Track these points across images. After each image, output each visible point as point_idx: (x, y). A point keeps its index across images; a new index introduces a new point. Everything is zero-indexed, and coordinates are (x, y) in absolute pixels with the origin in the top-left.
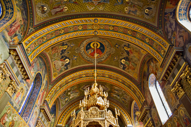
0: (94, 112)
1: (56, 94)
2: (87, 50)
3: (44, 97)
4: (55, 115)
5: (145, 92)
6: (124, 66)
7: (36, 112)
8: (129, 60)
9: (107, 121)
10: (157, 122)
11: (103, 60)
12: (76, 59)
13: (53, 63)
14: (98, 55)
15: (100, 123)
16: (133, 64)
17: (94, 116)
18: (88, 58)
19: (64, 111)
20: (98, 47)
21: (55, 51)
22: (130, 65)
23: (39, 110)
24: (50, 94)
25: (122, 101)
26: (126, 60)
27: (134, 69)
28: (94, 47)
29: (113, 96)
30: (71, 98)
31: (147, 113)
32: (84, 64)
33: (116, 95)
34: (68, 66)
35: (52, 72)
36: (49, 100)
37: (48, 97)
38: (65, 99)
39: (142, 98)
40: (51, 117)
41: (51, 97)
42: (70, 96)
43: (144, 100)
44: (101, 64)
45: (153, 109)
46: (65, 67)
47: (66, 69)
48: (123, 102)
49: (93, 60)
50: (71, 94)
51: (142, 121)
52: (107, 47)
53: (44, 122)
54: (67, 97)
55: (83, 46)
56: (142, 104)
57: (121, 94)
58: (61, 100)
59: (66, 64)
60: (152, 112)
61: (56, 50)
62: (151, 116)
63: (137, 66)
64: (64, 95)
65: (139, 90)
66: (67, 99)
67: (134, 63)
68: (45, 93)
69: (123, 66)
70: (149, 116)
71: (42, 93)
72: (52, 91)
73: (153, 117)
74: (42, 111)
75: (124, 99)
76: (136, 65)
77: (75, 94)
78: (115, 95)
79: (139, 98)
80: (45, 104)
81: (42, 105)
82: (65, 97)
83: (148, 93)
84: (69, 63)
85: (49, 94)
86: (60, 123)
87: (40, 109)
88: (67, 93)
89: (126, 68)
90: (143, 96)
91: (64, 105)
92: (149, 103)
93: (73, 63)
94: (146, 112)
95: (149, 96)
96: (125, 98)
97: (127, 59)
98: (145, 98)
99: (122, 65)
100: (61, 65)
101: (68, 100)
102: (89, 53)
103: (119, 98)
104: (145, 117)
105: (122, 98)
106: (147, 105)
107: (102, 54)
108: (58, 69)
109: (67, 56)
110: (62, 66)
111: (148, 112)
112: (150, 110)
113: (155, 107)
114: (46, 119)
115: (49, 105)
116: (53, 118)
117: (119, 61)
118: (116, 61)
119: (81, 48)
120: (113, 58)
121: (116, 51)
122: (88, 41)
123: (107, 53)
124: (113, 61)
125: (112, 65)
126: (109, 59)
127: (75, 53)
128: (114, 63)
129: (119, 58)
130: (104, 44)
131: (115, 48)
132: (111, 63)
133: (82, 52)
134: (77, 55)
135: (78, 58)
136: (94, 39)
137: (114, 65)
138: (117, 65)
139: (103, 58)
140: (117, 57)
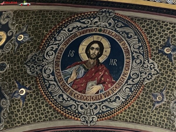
2: (64, 68)
11: (115, 105)
12: (23, 98)
14: (100, 87)
18: (65, 97)
20: (102, 59)
28: (89, 55)
32: (50, 119)
44: (110, 119)
49: (82, 108)
52: (133, 58)
55: (55, 51)
93: (12, 113)
102: (70, 81)
117: (171, 105)
118: (160, 107)
119: (48, 58)
120: (149, 97)
121: (160, 70)
122: (74, 31)
123: (129, 79)
124: (150, 107)
125: (149, 124)
126: (137, 104)
127: (26, 72)
128: (155, 115)
129: (170, 96)
130: (124, 44)
131: (160, 61)
132: (144, 116)
133: (48, 72)
134: (29, 82)
135: (31, 96)
136: (96, 22)
137: (153, 121)
138: (164, 121)
139: (115, 101)
140: (164, 92)
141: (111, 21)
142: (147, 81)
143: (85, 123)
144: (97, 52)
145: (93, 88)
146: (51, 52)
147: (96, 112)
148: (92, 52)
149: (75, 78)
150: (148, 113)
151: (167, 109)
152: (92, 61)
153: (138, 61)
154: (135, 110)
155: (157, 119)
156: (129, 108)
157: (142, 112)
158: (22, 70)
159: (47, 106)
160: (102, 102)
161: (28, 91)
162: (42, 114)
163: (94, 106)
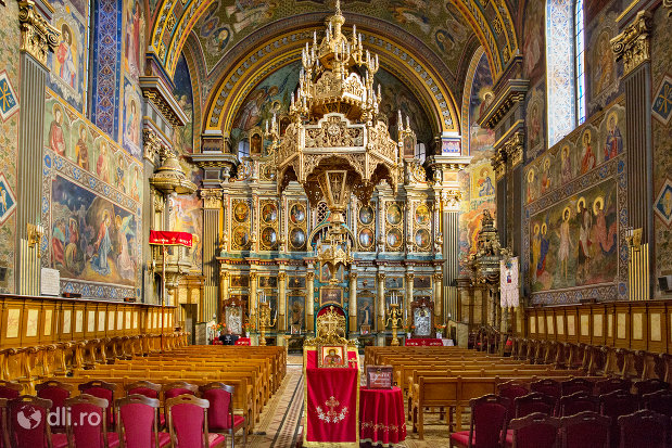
0: (334, 130)
1: (182, 21)
3: (142, 41)
4: (190, 99)
5: (527, 21)
7: (133, 103)
9: (372, 155)
10: (534, 137)
15: (351, 163)
17: (334, 141)
19: (218, 80)
23: (140, 92)
24: (161, 26)
25: (438, 42)
29: (404, 22)
30: (238, 27)
31: (512, 104)
33: (416, 15)
36: (163, 47)
37: (157, 38)
38: (217, 36)
39: (512, 44)
40: (177, 105)
41: (165, 35)
42: (233, 20)
43: (517, 52)
45: (535, 93)
48: (441, 47)
50: (239, 11)
51: (492, 127)
53: (163, 129)
54: (223, 26)
56: (506, 67)
57: (434, 12)
58: (204, 41)
60: (531, 103)
62: (524, 115)
64: (212, 18)
65: (506, 10)
66: (223, 35)
68: (142, 22)
70: (518, 113)
71: (132, 25)
72: (166, 13)
73: (528, 120)
74: (151, 96)
75: (444, 33)
77: (253, 11)
78: (411, 18)
79: (500, 42)
80: (153, 69)
81: (143, 75)
82: (216, 29)
83: (537, 27)
85: (157, 26)
86: (213, 125)
87: (143, 89)
88: (223, 10)
90: (515, 37)
91: (217, 58)
92: (531, 68)
94: (510, 101)
95: (536, 42)
96: (450, 31)
98: (522, 44)
101: (231, 40)
103: (425, 28)
104: (504, 114)
105: (439, 31)
106: (522, 76)
111: (517, 99)
112: (525, 93)
113: (543, 87)
114: (167, 121)
115: (167, 69)
116: (184, 108)
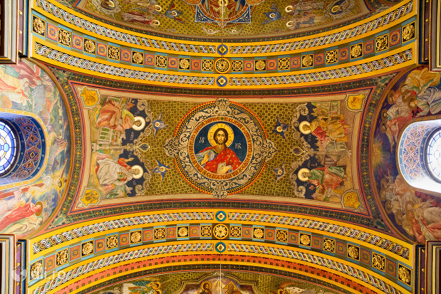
6: (307, 188)
8: (319, 165)
13: (95, 157)
14: (229, 167)
16: (334, 170)
18: (199, 176)
21: (108, 120)
22: (327, 176)
26: (310, 170)
27: (342, 184)
28: (217, 141)
32: (186, 193)
34: (137, 187)
35: (85, 183)
39: (404, 253)
44: (239, 194)
46: (129, 189)
47: (130, 195)
49: (214, 185)
55: (188, 138)
59: (133, 179)
61: (113, 120)
63: (348, 169)
67: (335, 165)
69: (304, 190)
76: (345, 167)
84: (141, 181)
89: (317, 191)
93: (153, 184)
97: (312, 163)
99: (301, 187)
100: (116, 177)
102: (203, 163)
107: (240, 164)
108: (105, 185)
109: (139, 156)
110: (119, 180)
117: (290, 176)
118: (282, 179)
119: (182, 143)
120: (271, 173)
121: (277, 148)
122: (201, 120)
123: (253, 159)
124: (273, 181)
125: (273, 195)
126: (262, 179)
127: (165, 154)
128: (277, 187)
129: (289, 169)
130: (244, 129)
131: (275, 140)
132: (268, 188)
133: (183, 154)
134: (168, 162)
135: (170, 173)
136: (217, 111)
137: (276, 192)
138: (285, 191)
139: (242, 178)
140: (283, 167)
141: (229, 109)
142: (268, 159)
143: (216, 197)
144: (223, 138)
145: (223, 169)
146: (185, 139)
147: (226, 188)
148: (219, 138)
149: (207, 160)
150: (272, 186)
151: (287, 180)
152: (220, 146)
153: (258, 143)
154: (260, 184)
155: (280, 190)
156: (255, 184)
157: (266, 185)
158: (161, 152)
159: (183, 182)
160: (232, 180)
161: (168, 169)
162: (179, 188)
163: (224, 183)
